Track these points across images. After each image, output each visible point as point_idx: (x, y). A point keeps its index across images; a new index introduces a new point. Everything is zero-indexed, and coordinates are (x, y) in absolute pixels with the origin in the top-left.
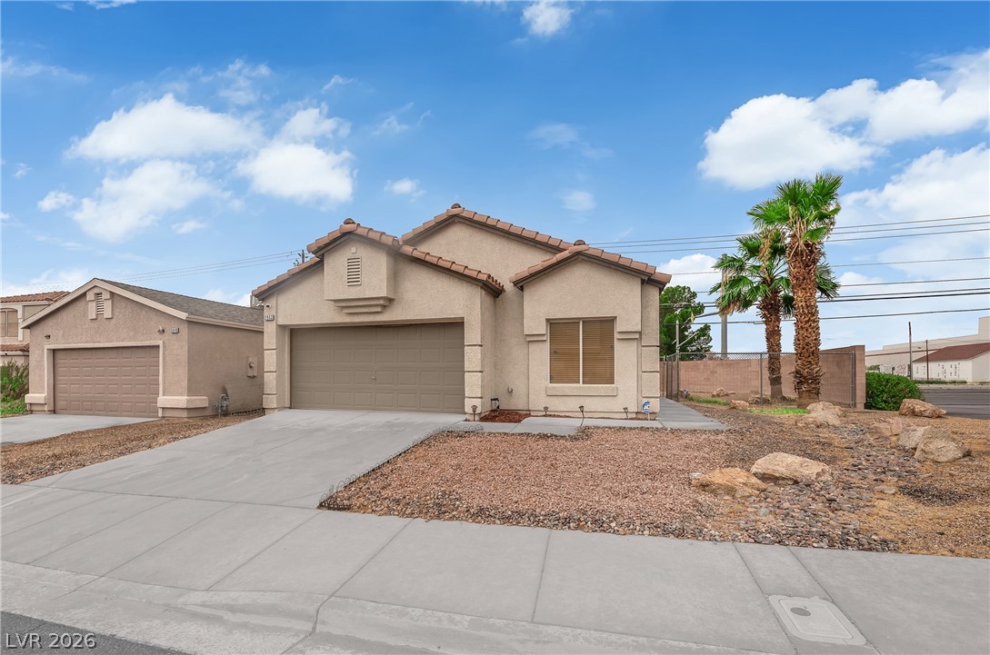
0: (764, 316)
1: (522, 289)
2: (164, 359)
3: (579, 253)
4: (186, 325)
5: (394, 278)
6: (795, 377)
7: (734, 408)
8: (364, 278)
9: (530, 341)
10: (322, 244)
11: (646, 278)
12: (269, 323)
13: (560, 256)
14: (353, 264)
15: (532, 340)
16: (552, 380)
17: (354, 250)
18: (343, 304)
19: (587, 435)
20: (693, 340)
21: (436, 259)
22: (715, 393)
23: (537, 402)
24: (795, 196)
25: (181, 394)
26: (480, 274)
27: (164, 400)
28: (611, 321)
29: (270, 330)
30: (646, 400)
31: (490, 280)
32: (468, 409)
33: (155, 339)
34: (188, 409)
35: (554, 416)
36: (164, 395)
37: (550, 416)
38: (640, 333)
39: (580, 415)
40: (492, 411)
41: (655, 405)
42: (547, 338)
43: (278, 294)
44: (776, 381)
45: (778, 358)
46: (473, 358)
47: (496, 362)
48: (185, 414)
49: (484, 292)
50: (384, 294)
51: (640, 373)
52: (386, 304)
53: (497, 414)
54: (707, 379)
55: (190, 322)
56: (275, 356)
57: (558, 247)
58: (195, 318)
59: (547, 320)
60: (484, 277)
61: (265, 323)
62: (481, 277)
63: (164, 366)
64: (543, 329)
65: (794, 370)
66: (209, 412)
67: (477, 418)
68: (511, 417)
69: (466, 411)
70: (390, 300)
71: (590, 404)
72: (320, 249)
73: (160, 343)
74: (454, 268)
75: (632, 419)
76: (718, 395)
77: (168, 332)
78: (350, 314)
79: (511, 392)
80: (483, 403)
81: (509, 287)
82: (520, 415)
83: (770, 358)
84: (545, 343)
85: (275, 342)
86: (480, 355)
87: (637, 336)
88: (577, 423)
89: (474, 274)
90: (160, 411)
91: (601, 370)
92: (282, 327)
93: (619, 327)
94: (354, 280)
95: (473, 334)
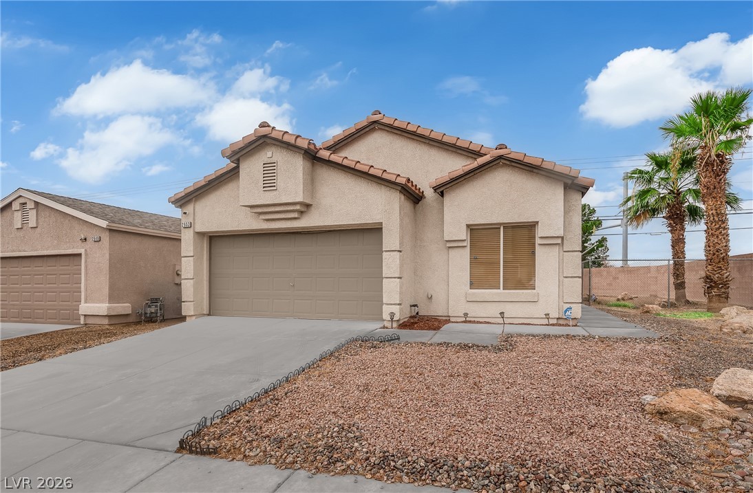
0: (670, 225)
1: (442, 194)
2: (86, 267)
3: (501, 157)
4: (107, 233)
5: (311, 183)
6: (706, 282)
7: (647, 312)
8: (280, 183)
9: (449, 247)
10: (236, 148)
11: (570, 182)
12: (187, 230)
13: (481, 161)
14: (269, 169)
15: (452, 245)
16: (472, 285)
17: (269, 154)
18: (258, 209)
19: (511, 345)
20: (593, 250)
21: (354, 163)
22: (620, 297)
23: (457, 308)
24: (707, 108)
25: (102, 302)
26: (398, 178)
27: (85, 308)
28: (532, 226)
29: (187, 237)
30: (568, 306)
31: (410, 185)
32: (386, 316)
33: (77, 247)
34: (109, 317)
35: (474, 322)
36: (86, 302)
37: (470, 322)
38: (562, 238)
39: (501, 321)
40: (411, 317)
41: (577, 311)
42: (467, 243)
43: (196, 201)
44: (680, 286)
45: (682, 264)
46: (391, 263)
47: (415, 268)
48: (106, 321)
49: (403, 197)
50: (300, 199)
51: (562, 278)
52: (303, 210)
53: (416, 320)
54: (610, 284)
55: (111, 230)
56: (192, 263)
57: (479, 152)
58: (115, 226)
59: (468, 226)
60: (402, 181)
61: (183, 230)
62: (399, 180)
63: (86, 274)
64: (463, 234)
65: (704, 275)
66: (131, 319)
67: (395, 325)
68: (431, 323)
69: (384, 318)
70: (308, 206)
71: (511, 310)
72: (235, 153)
73: (82, 251)
74: (372, 171)
75: (553, 325)
76: (623, 299)
77: (90, 240)
78: (268, 220)
79: (430, 298)
80: (401, 310)
81: (429, 193)
82: (440, 321)
83: (675, 264)
84: (465, 248)
85: (192, 249)
86: (398, 261)
87: (559, 241)
88: (498, 330)
89: (392, 178)
90: (82, 318)
91: (521, 276)
92: (201, 234)
93: (540, 232)
94: (269, 185)
95: (391, 239)
